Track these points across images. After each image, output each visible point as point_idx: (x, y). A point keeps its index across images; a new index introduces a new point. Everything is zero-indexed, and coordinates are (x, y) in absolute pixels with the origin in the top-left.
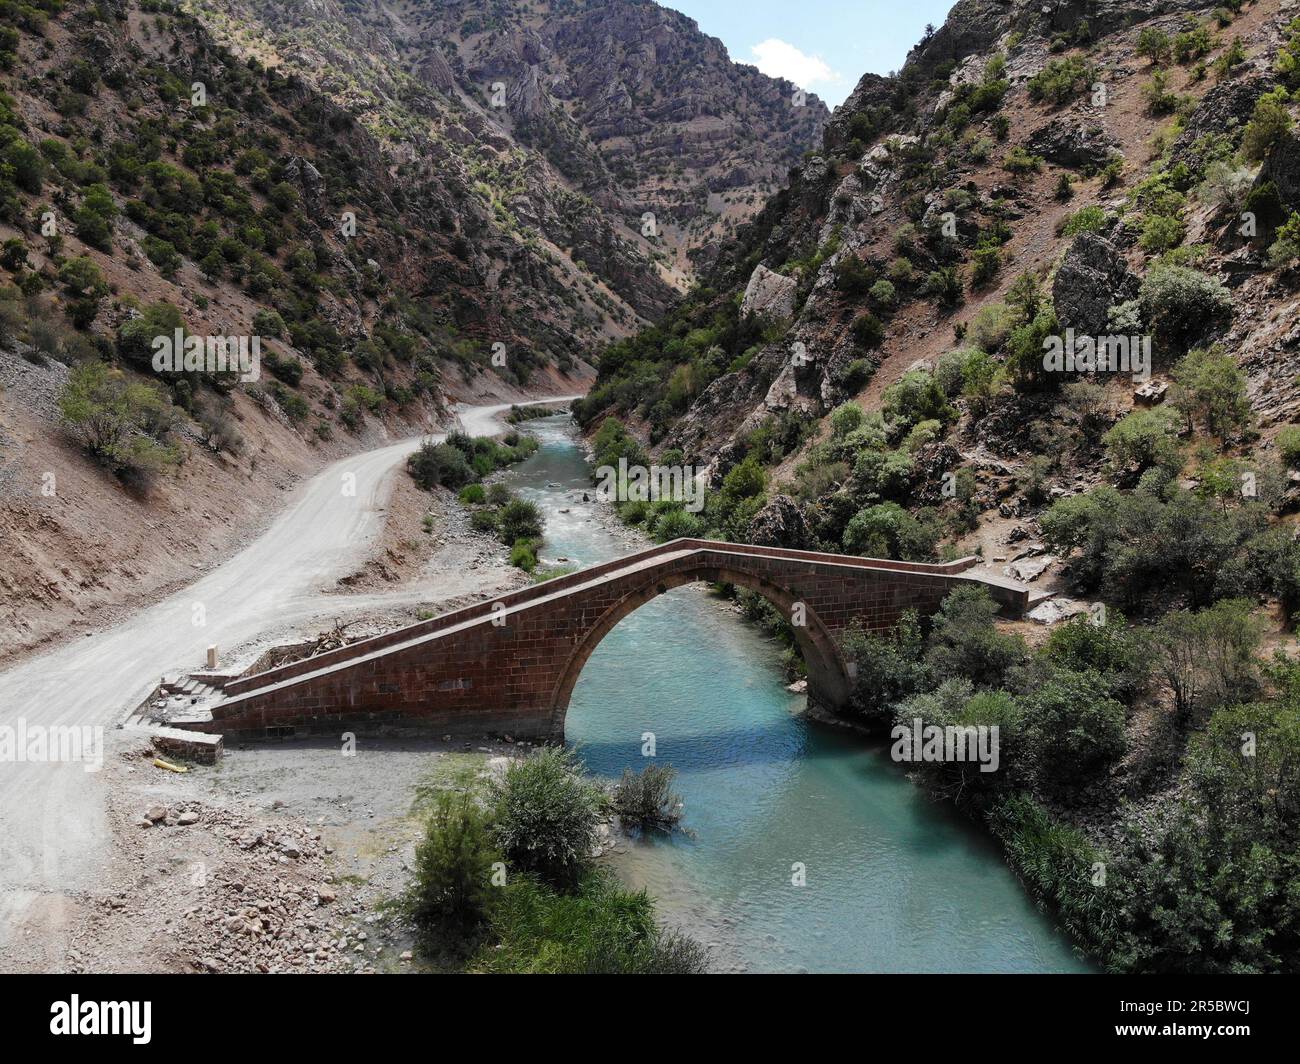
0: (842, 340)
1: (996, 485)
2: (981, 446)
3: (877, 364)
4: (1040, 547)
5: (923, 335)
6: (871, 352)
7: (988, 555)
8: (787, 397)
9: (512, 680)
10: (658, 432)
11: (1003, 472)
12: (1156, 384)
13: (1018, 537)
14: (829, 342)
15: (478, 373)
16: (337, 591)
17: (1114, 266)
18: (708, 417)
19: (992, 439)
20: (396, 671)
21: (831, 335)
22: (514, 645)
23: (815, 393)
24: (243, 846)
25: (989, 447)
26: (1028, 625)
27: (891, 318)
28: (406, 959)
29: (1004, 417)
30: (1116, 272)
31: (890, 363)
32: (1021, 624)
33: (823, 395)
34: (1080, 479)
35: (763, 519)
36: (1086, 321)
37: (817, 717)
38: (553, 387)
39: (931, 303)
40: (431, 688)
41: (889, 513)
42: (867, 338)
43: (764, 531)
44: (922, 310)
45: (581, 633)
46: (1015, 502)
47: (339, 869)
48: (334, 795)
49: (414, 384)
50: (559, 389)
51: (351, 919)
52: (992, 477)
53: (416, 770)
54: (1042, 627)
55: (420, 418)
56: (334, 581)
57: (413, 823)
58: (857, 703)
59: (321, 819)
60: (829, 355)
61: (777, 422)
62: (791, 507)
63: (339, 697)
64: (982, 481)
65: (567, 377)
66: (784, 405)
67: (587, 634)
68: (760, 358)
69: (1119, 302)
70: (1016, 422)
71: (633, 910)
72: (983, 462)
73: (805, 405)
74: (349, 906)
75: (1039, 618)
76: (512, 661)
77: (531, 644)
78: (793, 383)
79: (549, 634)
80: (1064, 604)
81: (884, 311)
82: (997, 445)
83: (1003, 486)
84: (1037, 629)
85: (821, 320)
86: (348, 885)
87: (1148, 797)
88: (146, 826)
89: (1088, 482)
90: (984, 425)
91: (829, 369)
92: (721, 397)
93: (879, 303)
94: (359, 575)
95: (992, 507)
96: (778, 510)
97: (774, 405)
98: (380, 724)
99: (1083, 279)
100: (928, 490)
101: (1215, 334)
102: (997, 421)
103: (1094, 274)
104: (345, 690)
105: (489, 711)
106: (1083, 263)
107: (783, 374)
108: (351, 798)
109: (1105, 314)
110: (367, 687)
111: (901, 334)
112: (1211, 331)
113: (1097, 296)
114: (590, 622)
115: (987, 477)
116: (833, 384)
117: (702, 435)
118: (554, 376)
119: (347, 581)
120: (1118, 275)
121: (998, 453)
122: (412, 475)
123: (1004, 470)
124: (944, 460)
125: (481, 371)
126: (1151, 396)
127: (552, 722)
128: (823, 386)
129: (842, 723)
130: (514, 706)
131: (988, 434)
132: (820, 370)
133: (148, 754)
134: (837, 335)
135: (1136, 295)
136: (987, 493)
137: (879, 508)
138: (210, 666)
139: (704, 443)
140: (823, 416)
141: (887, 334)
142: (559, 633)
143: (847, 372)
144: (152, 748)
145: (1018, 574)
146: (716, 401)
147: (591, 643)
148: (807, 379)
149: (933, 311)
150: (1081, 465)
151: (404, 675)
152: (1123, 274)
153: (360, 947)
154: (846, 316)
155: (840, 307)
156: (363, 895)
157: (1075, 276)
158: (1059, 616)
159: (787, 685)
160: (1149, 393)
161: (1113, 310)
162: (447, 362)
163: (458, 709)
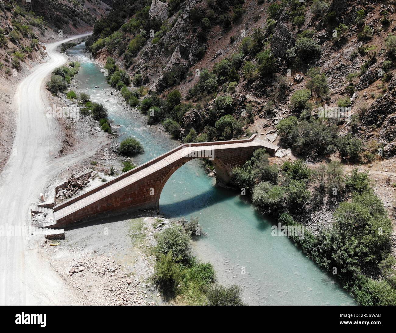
0: (194, 39)
1: (257, 108)
2: (251, 94)
3: (206, 49)
4: (273, 131)
5: (220, 38)
6: (204, 44)
7: (259, 133)
8: (178, 59)
9: (144, 195)
10: (128, 64)
11: (259, 104)
12: (300, 76)
13: (266, 126)
14: (190, 40)
15: (46, 30)
16: (60, 156)
17: (288, 35)
18: (148, 61)
19: (255, 92)
20: (111, 199)
21: (191, 37)
22: (144, 186)
23: (187, 58)
24: (102, 274)
25: (254, 94)
26: (275, 158)
27: (209, 31)
28: (159, 296)
29: (258, 85)
30: (288, 37)
31: (210, 48)
32: (273, 158)
33: (190, 59)
34: (280, 106)
35: (188, 116)
36: (280, 53)
37: (221, 186)
38: (72, 32)
39: (221, 27)
40: (122, 202)
41: (229, 119)
42: (202, 39)
43: (189, 120)
44: (218, 29)
45: (163, 179)
46: (263, 113)
47: (126, 271)
48: (109, 244)
49: (31, 45)
50: (74, 32)
51: (138, 287)
52: (256, 105)
53: (125, 228)
54: (279, 159)
55: (36, 58)
56: (57, 152)
57: (136, 249)
58: (232, 182)
59: (110, 254)
60: (191, 44)
61: (176, 69)
62: (196, 113)
63: (95, 209)
64: (253, 106)
65: (76, 27)
66: (178, 62)
67: (164, 179)
68: (163, 39)
69: (290, 48)
70: (262, 87)
71: (208, 268)
72: (253, 99)
73: (184, 62)
74: (136, 283)
75: (278, 156)
76: (144, 190)
77: (149, 185)
78: (179, 54)
79: (154, 181)
80: (284, 151)
81: (206, 29)
82: (256, 94)
83: (260, 108)
84: (278, 159)
85: (187, 31)
86: (132, 276)
87: (315, 212)
88: (71, 275)
89: (283, 107)
90: (252, 87)
91: (191, 50)
92: (151, 53)
93: (205, 26)
94: (63, 148)
95: (257, 115)
96: (193, 114)
97: (174, 62)
98: (107, 214)
99: (280, 39)
100: (238, 109)
101: (316, 60)
102: (256, 86)
103: (283, 38)
104: (96, 207)
105: (138, 204)
106: (280, 34)
107: (176, 51)
108: (113, 243)
109: (286, 51)
110: (103, 205)
111: (213, 38)
112: (315, 58)
113: (283, 45)
114: (165, 176)
115: (255, 105)
116: (193, 55)
117: (147, 68)
118: (72, 28)
119: (61, 151)
120: (289, 38)
121: (256, 96)
122: (49, 90)
123: (259, 103)
124: (242, 100)
125: (46, 29)
126: (299, 80)
127: (156, 203)
128: (190, 56)
129: (228, 187)
130: (145, 201)
131: (253, 90)
132: (188, 50)
133: (46, 242)
134: (193, 37)
135: (294, 45)
136: (255, 110)
137: (226, 116)
138: (42, 201)
139: (148, 71)
140: (191, 67)
141: (208, 38)
142: (156, 181)
143: (198, 52)
144: (46, 240)
145: (269, 140)
146: (150, 55)
147: (165, 181)
148: (184, 53)
149: (222, 30)
150: (280, 101)
151: (113, 200)
152: (290, 37)
153: (146, 296)
154: (195, 30)
155: (192, 26)
156: (137, 278)
157: (277, 38)
158: (283, 155)
159: (208, 174)
160: (298, 79)
161: (288, 50)
162: (34, 27)
163: (130, 206)
